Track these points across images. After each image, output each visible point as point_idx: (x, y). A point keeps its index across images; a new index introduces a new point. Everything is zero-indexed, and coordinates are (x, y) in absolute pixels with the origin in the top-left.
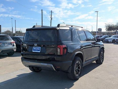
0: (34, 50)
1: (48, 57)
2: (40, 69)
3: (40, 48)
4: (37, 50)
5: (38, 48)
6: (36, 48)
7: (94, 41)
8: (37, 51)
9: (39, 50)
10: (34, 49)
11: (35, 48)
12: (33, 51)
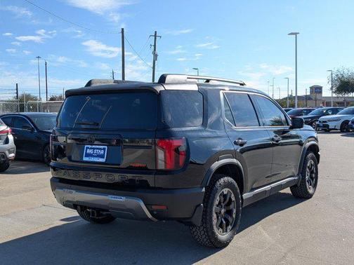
0: (88, 155)
1: (130, 176)
2: (105, 213)
3: (104, 149)
4: (95, 156)
5: (101, 149)
6: (94, 149)
7: (282, 125)
8: (96, 160)
9: (102, 156)
10: (89, 151)
11: (91, 148)
12: (85, 159)
